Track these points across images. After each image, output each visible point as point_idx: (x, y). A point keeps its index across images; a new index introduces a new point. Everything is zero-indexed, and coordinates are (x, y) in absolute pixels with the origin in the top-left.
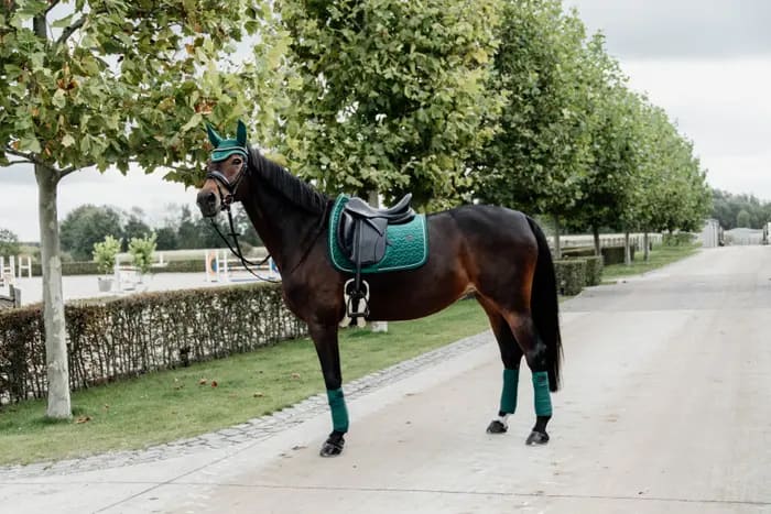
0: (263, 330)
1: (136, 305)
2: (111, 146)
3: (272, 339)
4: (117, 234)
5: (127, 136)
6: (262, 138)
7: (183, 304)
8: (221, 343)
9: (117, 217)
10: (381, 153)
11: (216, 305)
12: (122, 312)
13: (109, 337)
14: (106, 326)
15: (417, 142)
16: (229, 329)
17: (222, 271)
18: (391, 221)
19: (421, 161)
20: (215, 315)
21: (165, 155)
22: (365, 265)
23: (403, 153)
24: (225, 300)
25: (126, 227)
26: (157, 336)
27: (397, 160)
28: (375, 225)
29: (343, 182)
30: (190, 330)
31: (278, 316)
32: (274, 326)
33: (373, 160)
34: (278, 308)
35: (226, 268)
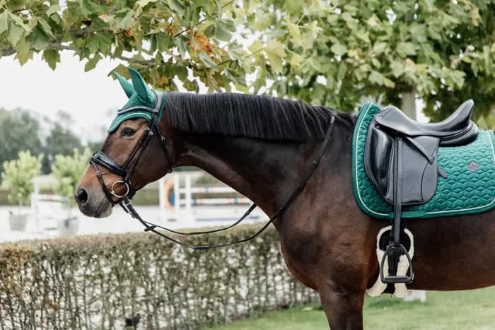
0: (243, 293)
1: (66, 254)
2: (39, 28)
3: (257, 308)
4: (35, 149)
5: (60, 13)
6: (251, 18)
7: (131, 254)
8: (184, 311)
9: (36, 125)
10: (422, 39)
11: (178, 255)
12: (45, 263)
13: (27, 299)
14: (23, 282)
15: (476, 24)
16: (196, 291)
17: (183, 206)
18: (444, 142)
19: (481, 51)
20: (175, 271)
21: (113, 41)
22: (406, 207)
23: (454, 39)
24: (191, 250)
25: (48, 140)
26: (94, 299)
27: (445, 49)
28: (419, 147)
29: (365, 81)
30: (141, 292)
31: (265, 274)
32: (259, 288)
33: (410, 49)
34: (265, 262)
35: (188, 201)
